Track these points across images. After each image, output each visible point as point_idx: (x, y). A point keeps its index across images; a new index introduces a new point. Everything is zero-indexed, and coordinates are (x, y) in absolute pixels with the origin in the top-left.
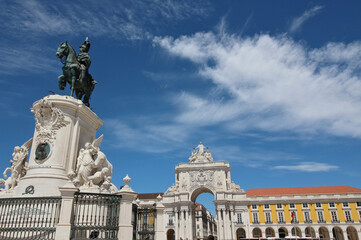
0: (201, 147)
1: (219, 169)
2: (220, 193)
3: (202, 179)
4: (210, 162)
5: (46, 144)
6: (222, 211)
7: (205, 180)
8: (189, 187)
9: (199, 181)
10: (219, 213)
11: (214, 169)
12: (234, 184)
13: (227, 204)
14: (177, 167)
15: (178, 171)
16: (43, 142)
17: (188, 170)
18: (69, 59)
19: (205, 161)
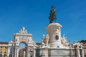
2: (29, 44)
5: (58, 36)
7: (24, 39)
9: (22, 39)
11: (27, 36)
12: (33, 41)
15: (15, 36)
16: (57, 35)
17: (19, 35)
19: (25, 33)
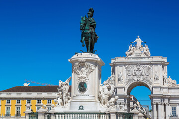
0: (139, 41)
1: (156, 63)
2: (156, 87)
3: (138, 73)
4: (148, 57)
5: (84, 83)
6: (157, 105)
7: (141, 75)
8: (125, 80)
9: (135, 75)
10: (155, 106)
11: (151, 64)
12: (170, 79)
13: (163, 98)
14: (113, 61)
15: (115, 65)
16: (83, 81)
17: (125, 64)
18: (87, 27)
19: (143, 55)
